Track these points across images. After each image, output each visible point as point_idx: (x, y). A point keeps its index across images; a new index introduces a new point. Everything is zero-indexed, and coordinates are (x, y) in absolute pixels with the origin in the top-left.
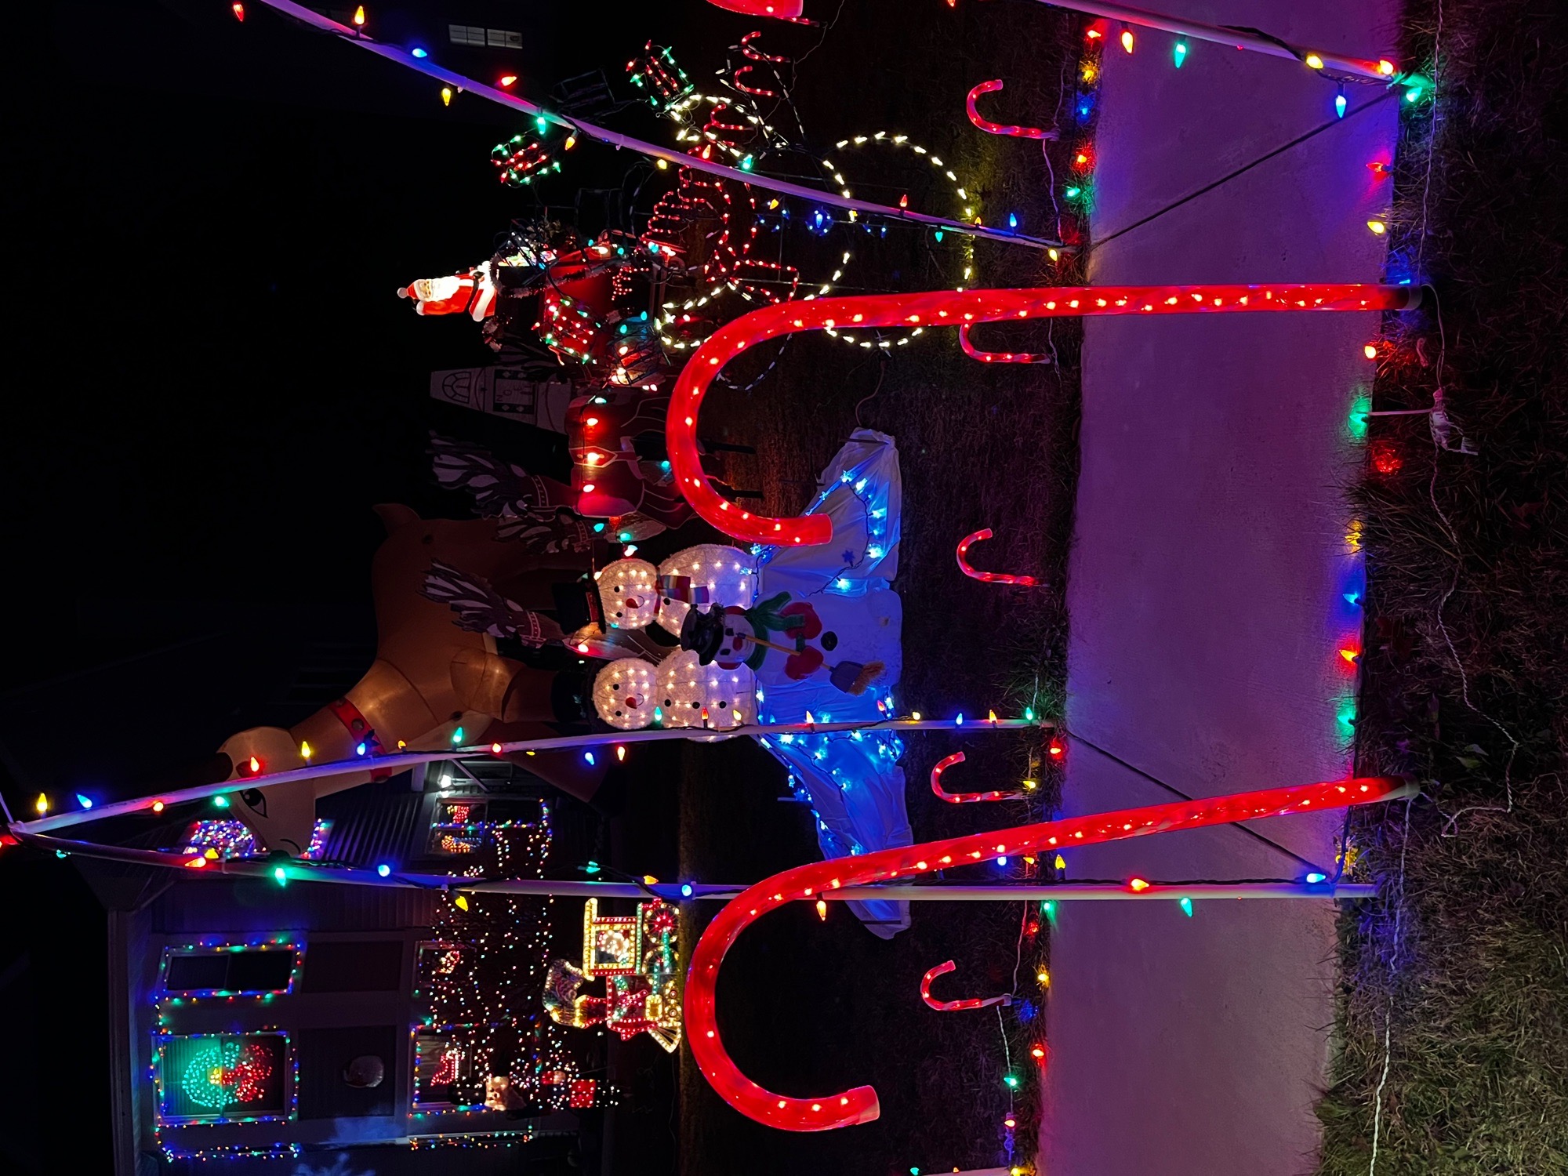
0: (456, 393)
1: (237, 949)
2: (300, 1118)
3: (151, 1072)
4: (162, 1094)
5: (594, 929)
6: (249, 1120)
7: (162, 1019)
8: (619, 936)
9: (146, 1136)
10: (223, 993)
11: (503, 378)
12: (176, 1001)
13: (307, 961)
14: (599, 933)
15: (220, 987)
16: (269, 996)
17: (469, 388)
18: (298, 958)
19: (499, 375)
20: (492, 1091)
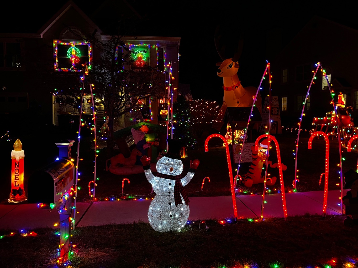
0: (274, 101)
1: (164, 60)
3: (142, 44)
4: (136, 46)
7: (154, 46)
11: (277, 109)
12: (157, 49)
15: (159, 57)
17: (275, 103)
19: (278, 108)
20: (165, 111)
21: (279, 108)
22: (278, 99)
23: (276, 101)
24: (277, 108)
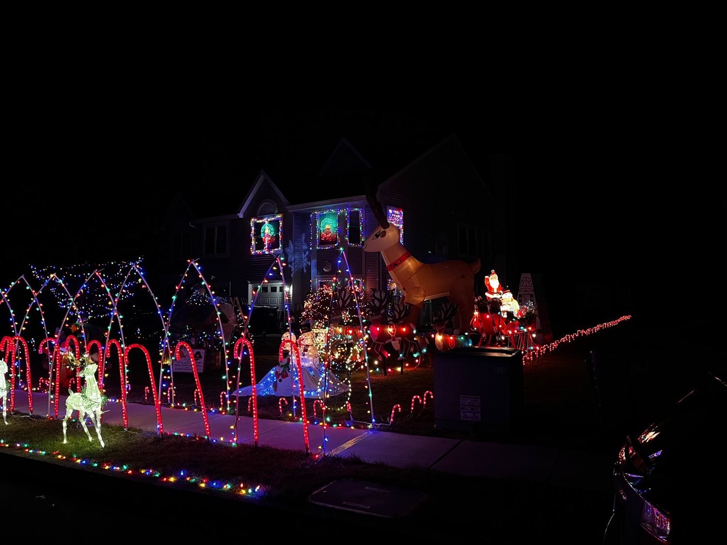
0: (524, 280)
1: (361, 228)
2: (317, 250)
3: (329, 210)
4: (324, 213)
5: (324, 332)
6: (317, 236)
7: (342, 211)
8: (322, 339)
9: (314, 210)
10: (348, 226)
12: (346, 214)
13: (357, 248)
14: (323, 333)
15: (350, 225)
16: (347, 239)
17: (526, 286)
18: (357, 245)
19: (532, 296)
21: (534, 296)
22: (531, 279)
23: (527, 283)
24: (530, 296)
